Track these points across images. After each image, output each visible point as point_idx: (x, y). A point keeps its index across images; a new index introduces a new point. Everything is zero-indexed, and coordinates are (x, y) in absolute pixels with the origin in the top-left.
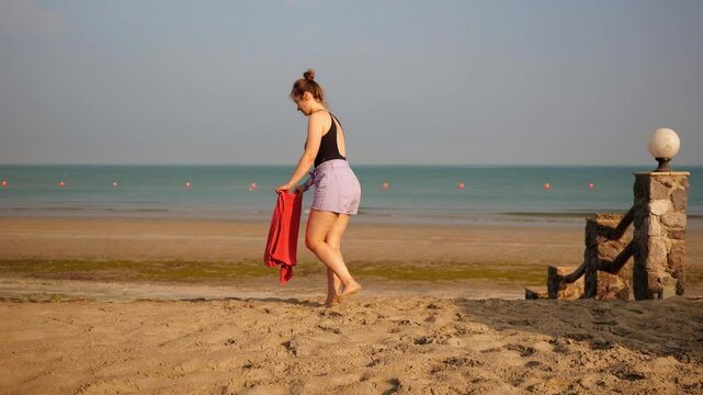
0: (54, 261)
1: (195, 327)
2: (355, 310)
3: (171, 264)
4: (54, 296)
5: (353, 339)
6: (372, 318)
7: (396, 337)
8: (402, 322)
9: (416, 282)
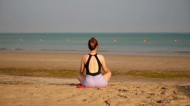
0: (19, 69)
1: (71, 94)
2: (133, 89)
3: (62, 70)
4: (18, 82)
5: (132, 100)
6: (139, 92)
7: (149, 100)
8: (152, 94)
9: (157, 79)
